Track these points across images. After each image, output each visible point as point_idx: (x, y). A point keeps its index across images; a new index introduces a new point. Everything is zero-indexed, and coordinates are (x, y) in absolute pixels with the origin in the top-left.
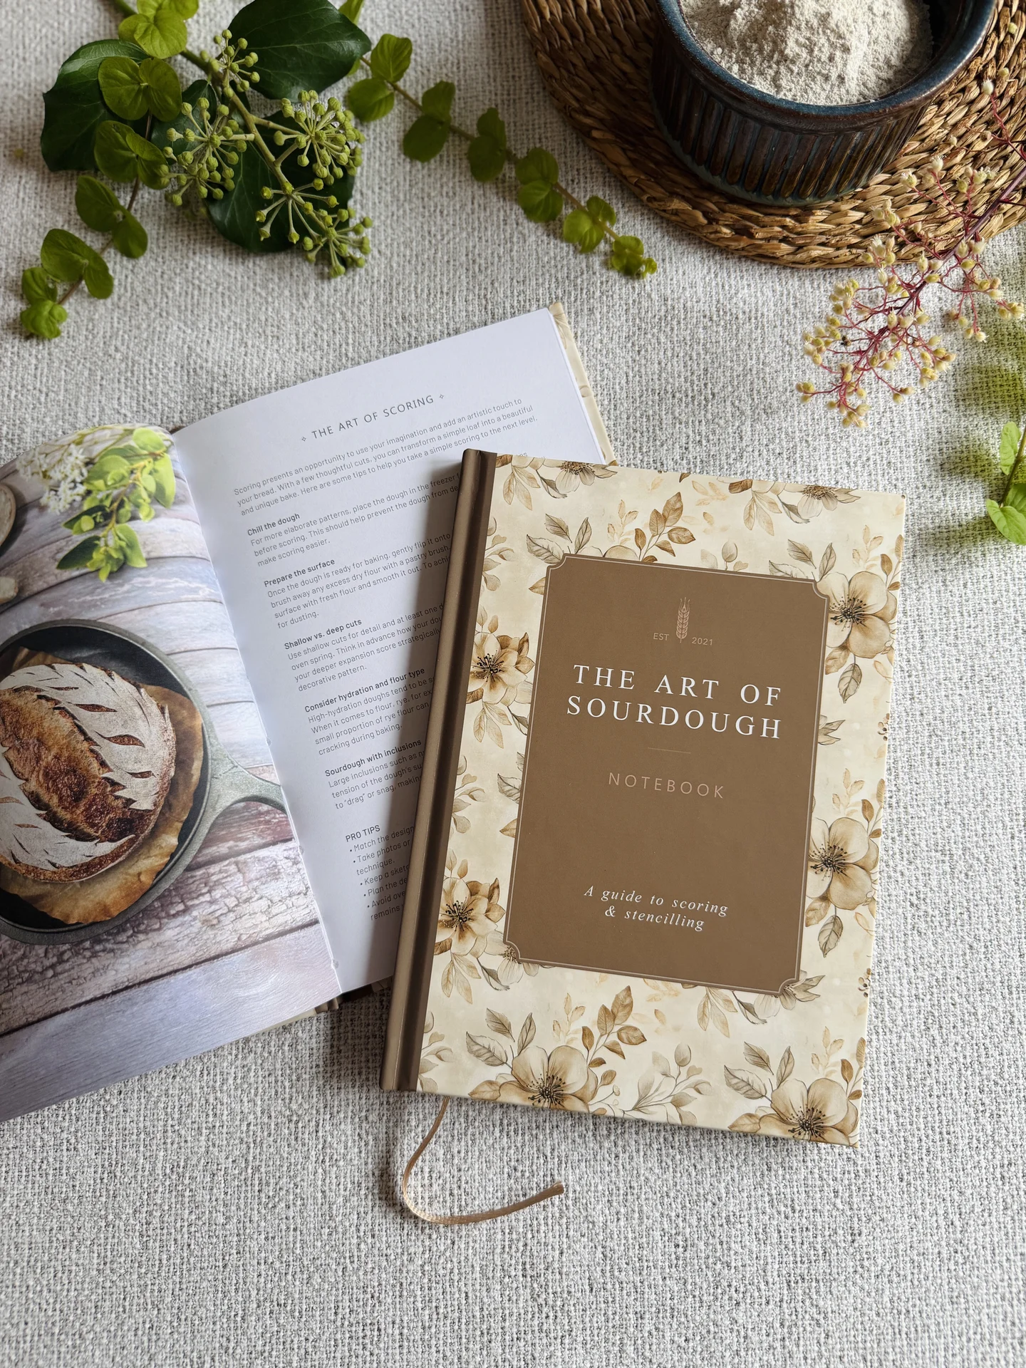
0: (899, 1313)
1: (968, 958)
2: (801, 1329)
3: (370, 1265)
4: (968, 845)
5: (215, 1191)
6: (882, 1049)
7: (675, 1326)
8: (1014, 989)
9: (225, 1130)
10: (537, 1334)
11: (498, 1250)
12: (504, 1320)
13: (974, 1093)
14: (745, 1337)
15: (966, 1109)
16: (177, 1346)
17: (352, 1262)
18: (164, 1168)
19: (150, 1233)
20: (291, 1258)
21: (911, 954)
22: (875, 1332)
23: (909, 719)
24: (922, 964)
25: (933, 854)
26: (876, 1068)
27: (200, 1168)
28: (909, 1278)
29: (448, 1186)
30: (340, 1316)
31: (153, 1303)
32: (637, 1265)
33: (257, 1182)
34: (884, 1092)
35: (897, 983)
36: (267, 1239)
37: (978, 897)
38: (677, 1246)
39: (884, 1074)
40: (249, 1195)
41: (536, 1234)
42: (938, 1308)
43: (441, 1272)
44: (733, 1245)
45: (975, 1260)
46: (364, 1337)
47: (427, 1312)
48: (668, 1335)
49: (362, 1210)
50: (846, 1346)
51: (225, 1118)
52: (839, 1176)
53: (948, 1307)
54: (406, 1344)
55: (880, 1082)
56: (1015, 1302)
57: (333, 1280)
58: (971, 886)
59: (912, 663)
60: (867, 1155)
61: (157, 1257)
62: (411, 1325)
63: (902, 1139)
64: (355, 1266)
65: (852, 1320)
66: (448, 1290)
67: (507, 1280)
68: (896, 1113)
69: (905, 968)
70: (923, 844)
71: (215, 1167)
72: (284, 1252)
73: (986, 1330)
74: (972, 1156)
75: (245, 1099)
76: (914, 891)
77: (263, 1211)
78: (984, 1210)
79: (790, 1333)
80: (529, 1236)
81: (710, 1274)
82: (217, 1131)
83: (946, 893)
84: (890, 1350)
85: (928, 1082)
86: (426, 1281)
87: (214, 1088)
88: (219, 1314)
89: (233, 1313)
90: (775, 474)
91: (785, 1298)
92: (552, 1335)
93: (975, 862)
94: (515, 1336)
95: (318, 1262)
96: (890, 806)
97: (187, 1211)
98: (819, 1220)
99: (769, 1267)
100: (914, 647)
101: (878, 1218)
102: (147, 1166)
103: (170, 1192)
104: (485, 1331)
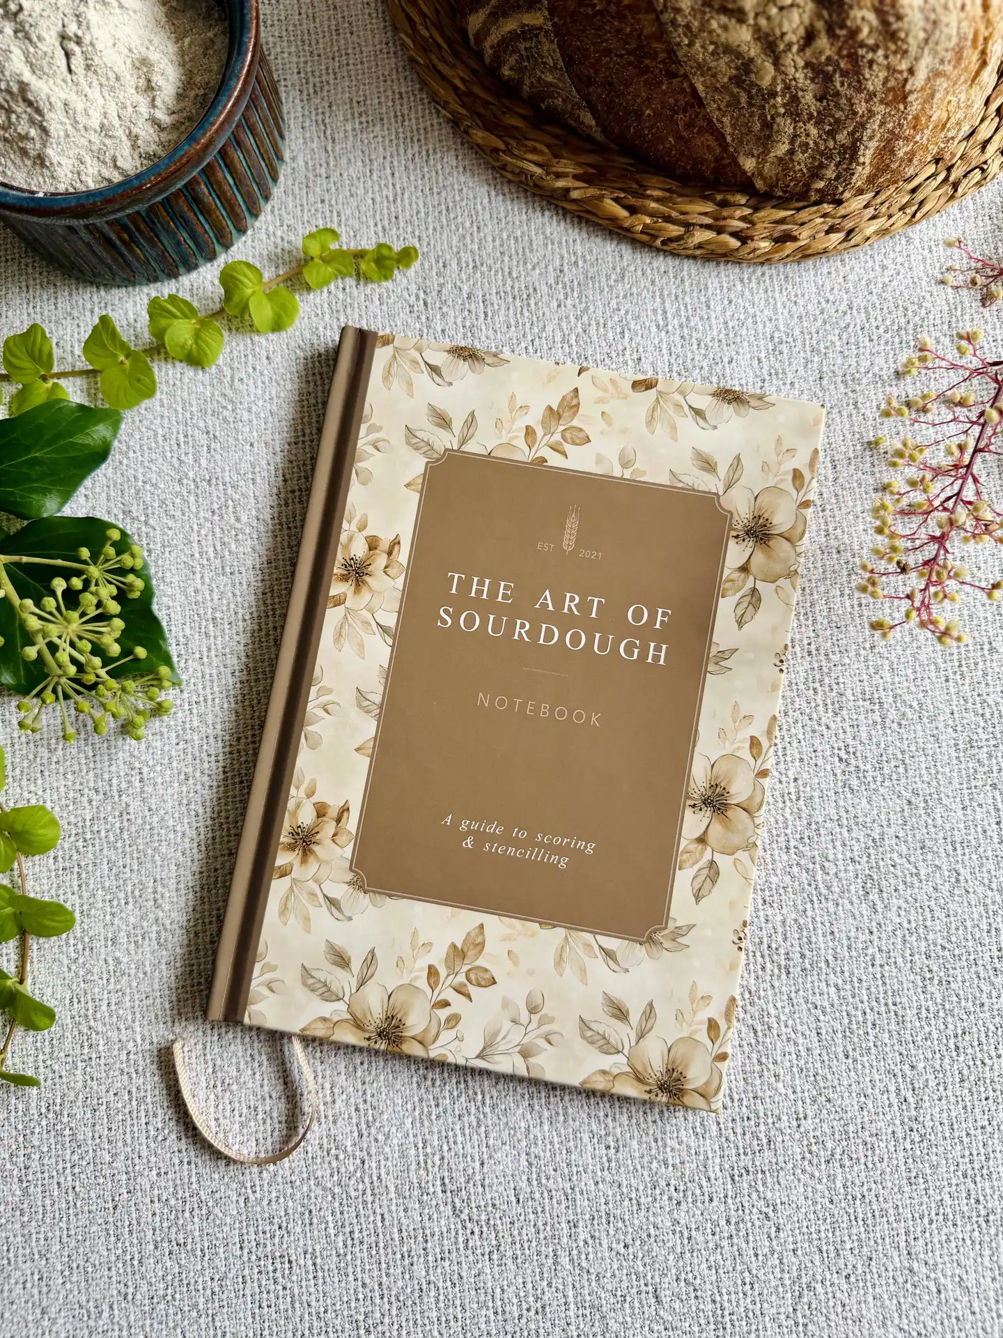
0: (854, 1199)
1: (906, 814)
2: (749, 1225)
3: (274, 1194)
4: (899, 691)
5: (97, 1127)
6: (818, 919)
7: (612, 1232)
8: (958, 845)
9: (103, 1061)
10: (462, 1251)
11: (413, 1167)
12: (426, 1241)
13: (919, 960)
14: (689, 1238)
15: (912, 977)
16: (70, 1297)
17: (254, 1192)
18: (38, 1107)
19: (30, 1178)
20: (187, 1194)
21: (843, 814)
22: (828, 1221)
23: (825, 556)
24: (857, 824)
25: (861, 703)
26: (814, 940)
27: (79, 1103)
28: (863, 1160)
29: (352, 1100)
30: (246, 1251)
31: (39, 1252)
32: (566, 1171)
33: (143, 1114)
34: (823, 965)
35: (830, 846)
36: (159, 1174)
37: (913, 748)
38: (608, 1147)
39: (822, 946)
40: (136, 1129)
41: (452, 1146)
42: (896, 1190)
43: (353, 1194)
44: (668, 1141)
45: (933, 1137)
46: (275, 1271)
47: (341, 1238)
48: (605, 1243)
49: (260, 1135)
50: (799, 1238)
51: (101, 1048)
52: (779, 1059)
53: (907, 1189)
54: (320, 1274)
55: (818, 956)
56: (978, 1179)
57: (235, 1212)
58: (905, 736)
59: (825, 496)
60: (808, 1033)
61: (39, 1203)
62: (325, 1253)
63: (845, 1014)
64: (258, 1195)
65: (803, 1210)
66: (362, 1212)
67: (425, 1197)
68: (836, 986)
69: (838, 830)
70: (849, 693)
71: (95, 1102)
72: (179, 1188)
73: (948, 1210)
74: (922, 1027)
75: (122, 1027)
76: (842, 745)
77: (152, 1145)
78: (938, 1084)
79: (738, 1230)
80: (445, 1148)
81: (646, 1173)
82: (93, 1063)
83: (878, 745)
84: (846, 1238)
85: (870, 951)
86: (337, 1204)
87: (86, 1016)
88: (113, 1258)
89: (128, 1257)
90: (661, 294)
91: (730, 1193)
92: (479, 1251)
93: (908, 710)
94: (439, 1256)
95: (218, 1196)
96: (810, 653)
97: (68, 1152)
98: (760, 1108)
99: (710, 1162)
100: (826, 479)
101: (824, 1099)
102: (20, 1107)
103: (48, 1132)
104: (406, 1255)
